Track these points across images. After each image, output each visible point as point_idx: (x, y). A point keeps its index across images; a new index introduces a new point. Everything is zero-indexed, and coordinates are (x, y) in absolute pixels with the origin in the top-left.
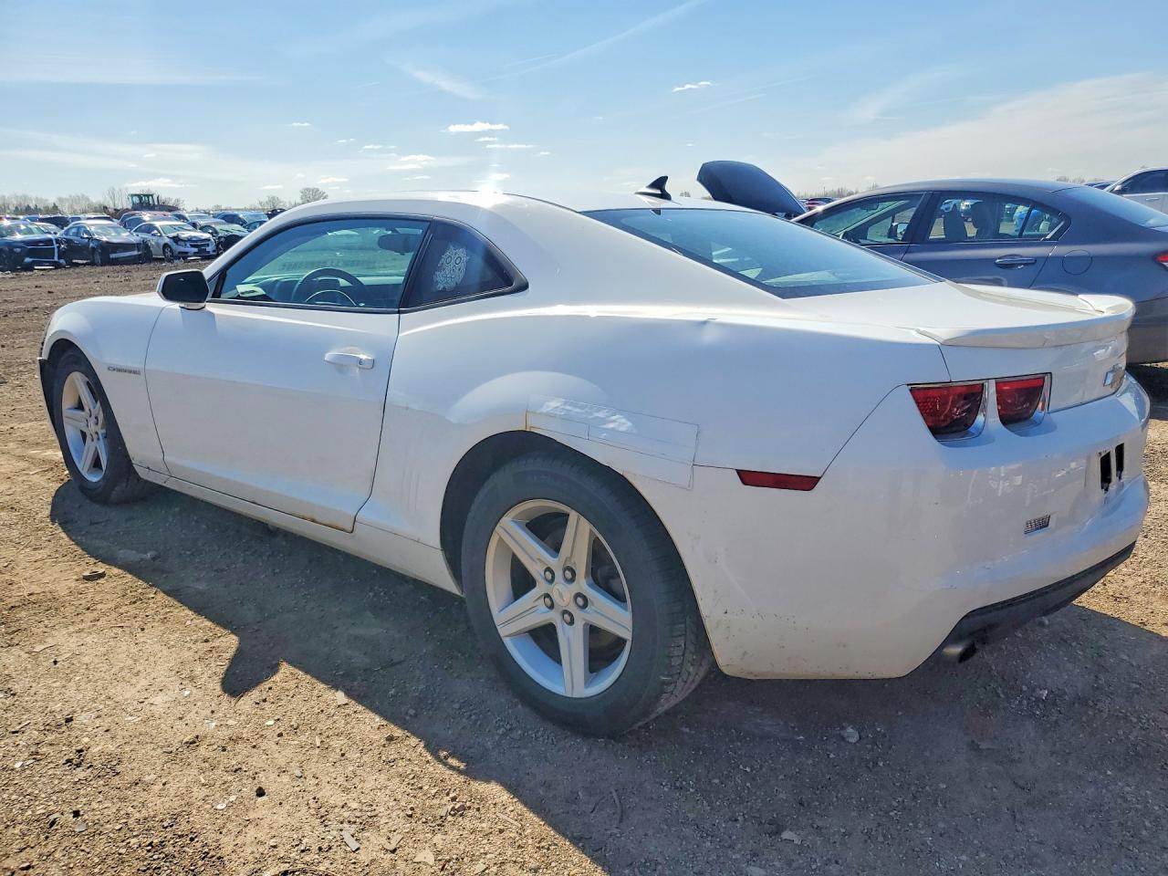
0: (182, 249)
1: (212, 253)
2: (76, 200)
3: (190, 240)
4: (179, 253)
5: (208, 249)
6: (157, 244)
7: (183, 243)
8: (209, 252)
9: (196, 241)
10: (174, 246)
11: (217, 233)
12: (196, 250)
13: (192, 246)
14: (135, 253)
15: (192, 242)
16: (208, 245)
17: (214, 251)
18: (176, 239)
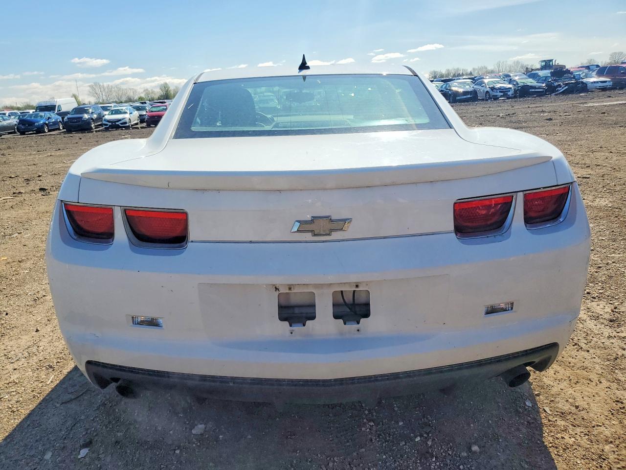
0: (495, 94)
1: (510, 96)
2: (481, 69)
3: (499, 89)
4: (493, 96)
5: (509, 93)
6: (484, 91)
7: (495, 90)
8: (509, 95)
9: (503, 89)
10: (491, 92)
11: (518, 84)
12: (502, 94)
13: (500, 92)
14: (469, 96)
15: (501, 90)
16: (509, 91)
17: (512, 94)
18: (493, 89)
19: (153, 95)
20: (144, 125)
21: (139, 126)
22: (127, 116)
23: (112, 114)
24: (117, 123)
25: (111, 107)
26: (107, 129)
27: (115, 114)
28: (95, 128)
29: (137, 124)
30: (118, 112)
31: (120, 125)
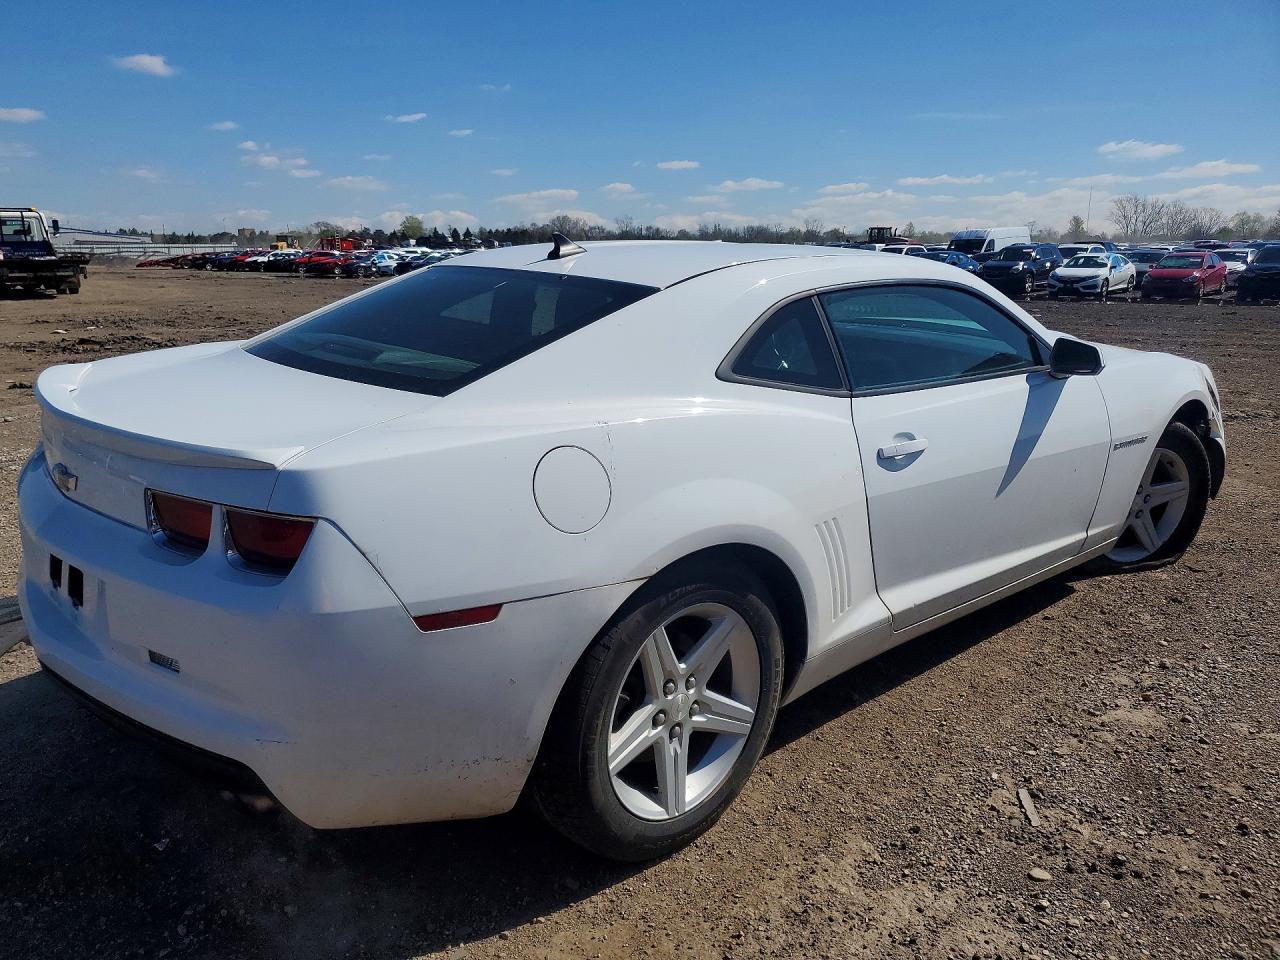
19: (1257, 226)
20: (1139, 294)
21: (1127, 295)
22: (1103, 272)
23: (1076, 265)
24: (1075, 286)
25: (1086, 250)
26: (1054, 296)
27: (1083, 265)
28: (1032, 291)
29: (1124, 290)
30: (1090, 262)
31: (1081, 289)
